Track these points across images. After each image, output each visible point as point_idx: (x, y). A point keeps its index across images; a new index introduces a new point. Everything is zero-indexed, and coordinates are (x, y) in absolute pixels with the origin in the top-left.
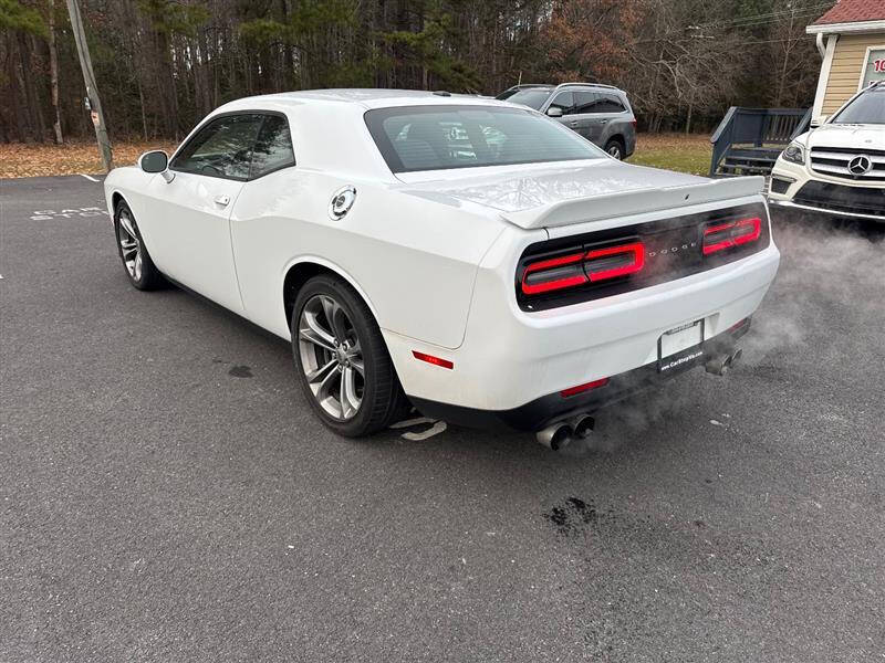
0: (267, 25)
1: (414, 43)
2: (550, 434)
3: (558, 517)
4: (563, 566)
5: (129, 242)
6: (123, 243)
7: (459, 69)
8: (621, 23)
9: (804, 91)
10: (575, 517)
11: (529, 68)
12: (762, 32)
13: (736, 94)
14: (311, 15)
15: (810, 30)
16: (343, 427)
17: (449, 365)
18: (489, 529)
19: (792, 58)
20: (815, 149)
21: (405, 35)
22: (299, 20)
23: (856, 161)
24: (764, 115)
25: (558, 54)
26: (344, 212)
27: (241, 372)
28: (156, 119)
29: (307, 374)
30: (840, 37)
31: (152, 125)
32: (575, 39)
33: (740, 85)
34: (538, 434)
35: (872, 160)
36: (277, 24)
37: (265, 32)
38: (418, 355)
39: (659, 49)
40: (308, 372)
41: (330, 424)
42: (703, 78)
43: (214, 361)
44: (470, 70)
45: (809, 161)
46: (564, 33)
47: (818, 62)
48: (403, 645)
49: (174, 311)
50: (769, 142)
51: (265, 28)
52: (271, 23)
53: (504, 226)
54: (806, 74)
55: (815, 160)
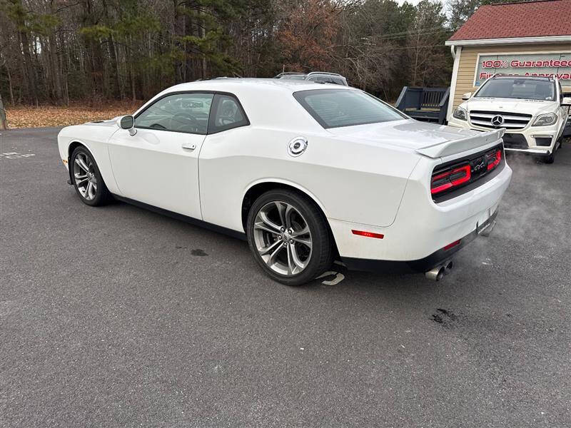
0: (101, 29)
1: (200, 43)
2: (435, 273)
3: (437, 319)
4: (456, 344)
5: (80, 175)
6: (76, 175)
7: (228, 61)
8: (324, 35)
9: (427, 77)
10: (446, 318)
11: (271, 61)
12: (402, 42)
13: (391, 78)
14: (132, 23)
15: (447, 43)
16: (292, 280)
17: (381, 236)
18: (406, 329)
19: (420, 58)
20: (472, 112)
21: (193, 38)
22: (123, 27)
23: (495, 118)
24: (421, 92)
25: (288, 53)
26: (300, 152)
27: (198, 253)
28: (20, 91)
29: (259, 250)
30: (463, 48)
31: (18, 95)
32: (297, 44)
33: (393, 73)
34: (427, 273)
35: (504, 118)
36: (108, 29)
37: (99, 34)
38: (355, 232)
39: (345, 51)
40: (260, 249)
41: (280, 279)
42: (372, 69)
43: (177, 247)
44: (235, 61)
45: (469, 118)
46: (291, 40)
47: (451, 62)
48: (400, 392)
49: (125, 219)
50: (424, 107)
51: (100, 31)
52: (103, 28)
53: (420, 156)
54: (428, 67)
55: (472, 118)
